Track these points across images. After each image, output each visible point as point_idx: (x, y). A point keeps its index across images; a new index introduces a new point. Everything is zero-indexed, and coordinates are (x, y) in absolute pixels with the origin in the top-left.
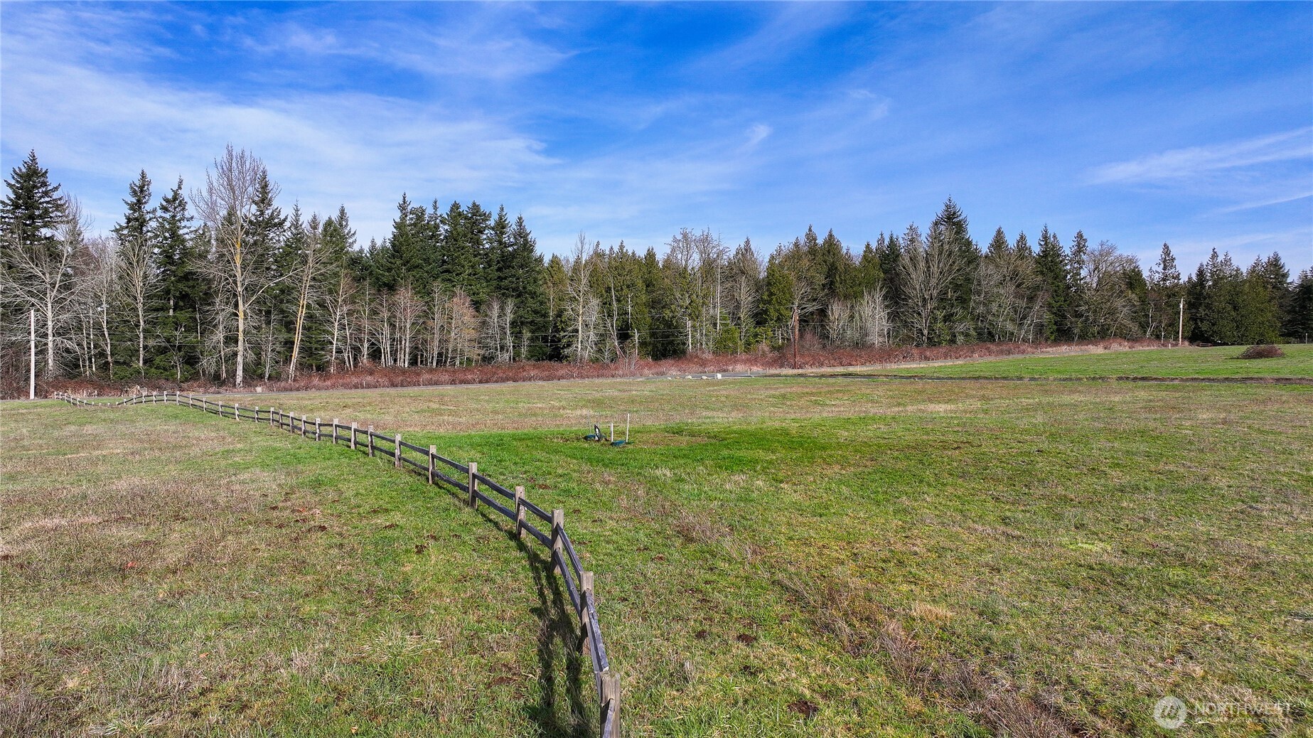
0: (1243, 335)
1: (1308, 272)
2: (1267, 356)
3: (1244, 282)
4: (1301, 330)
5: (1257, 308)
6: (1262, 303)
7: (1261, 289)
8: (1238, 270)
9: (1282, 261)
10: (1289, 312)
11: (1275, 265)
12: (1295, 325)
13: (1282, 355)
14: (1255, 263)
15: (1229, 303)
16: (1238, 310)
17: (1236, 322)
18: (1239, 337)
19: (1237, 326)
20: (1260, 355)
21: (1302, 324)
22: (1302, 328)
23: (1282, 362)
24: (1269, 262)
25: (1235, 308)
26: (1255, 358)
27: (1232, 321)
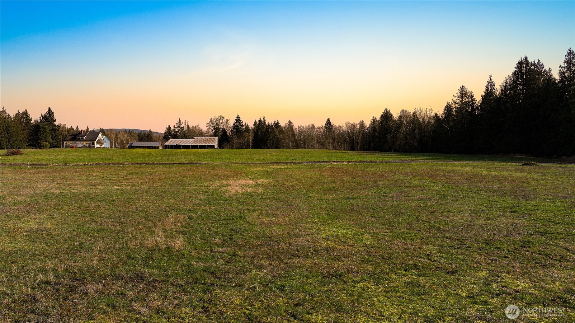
0: (11, 145)
1: (38, 119)
2: (16, 154)
3: (12, 121)
4: (35, 144)
5: (18, 133)
6: (20, 131)
7: (19, 125)
8: (9, 115)
9: (29, 114)
10: (30, 136)
11: (26, 114)
12: (33, 141)
13: (23, 154)
14: (17, 113)
15: (5, 130)
16: (9, 134)
17: (8, 139)
18: (10, 145)
19: (9, 141)
20: (13, 154)
21: (36, 141)
22: (36, 143)
23: (21, 157)
24: (23, 113)
25: (8, 133)
26: (10, 155)
27: (6, 138)
